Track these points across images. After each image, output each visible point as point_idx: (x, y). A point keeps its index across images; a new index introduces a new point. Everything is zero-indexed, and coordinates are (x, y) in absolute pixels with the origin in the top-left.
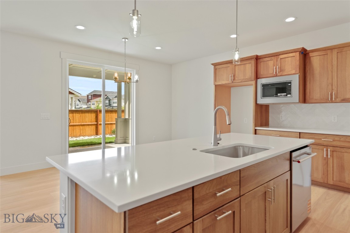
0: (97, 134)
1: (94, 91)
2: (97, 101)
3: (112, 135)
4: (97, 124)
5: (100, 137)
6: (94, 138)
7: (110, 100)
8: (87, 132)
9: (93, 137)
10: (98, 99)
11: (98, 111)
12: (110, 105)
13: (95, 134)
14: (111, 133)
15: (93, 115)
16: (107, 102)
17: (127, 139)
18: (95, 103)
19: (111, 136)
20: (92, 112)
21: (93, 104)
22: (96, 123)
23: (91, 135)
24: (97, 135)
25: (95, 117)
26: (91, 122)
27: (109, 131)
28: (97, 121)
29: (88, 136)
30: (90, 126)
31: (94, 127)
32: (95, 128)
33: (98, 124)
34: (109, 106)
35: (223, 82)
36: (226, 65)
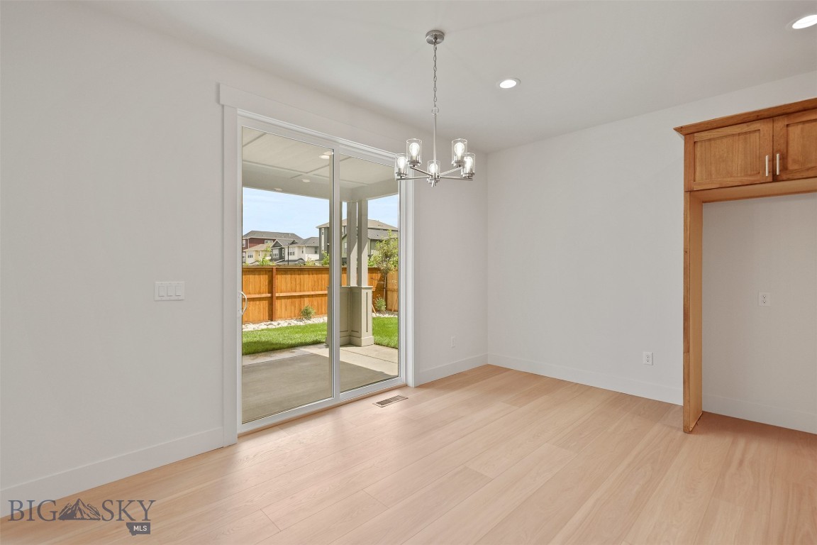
0: (271, 318)
1: (252, 232)
2: (257, 251)
3: (301, 320)
4: (272, 297)
5: (278, 324)
6: (265, 327)
7: (281, 249)
8: (251, 315)
9: (263, 326)
10: (260, 247)
11: (274, 271)
12: (281, 257)
13: (267, 318)
14: (300, 316)
15: (264, 279)
16: (276, 252)
17: (355, 334)
18: (254, 254)
19: (301, 324)
20: (262, 273)
21: (250, 256)
22: (269, 295)
23: (259, 321)
24: (272, 320)
25: (267, 284)
26: (260, 293)
27: (297, 312)
28: (271, 290)
29: (254, 322)
30: (258, 303)
31: (265, 304)
32: (267, 305)
33: (274, 298)
34: (280, 259)
35: (729, 181)
36: (744, 128)
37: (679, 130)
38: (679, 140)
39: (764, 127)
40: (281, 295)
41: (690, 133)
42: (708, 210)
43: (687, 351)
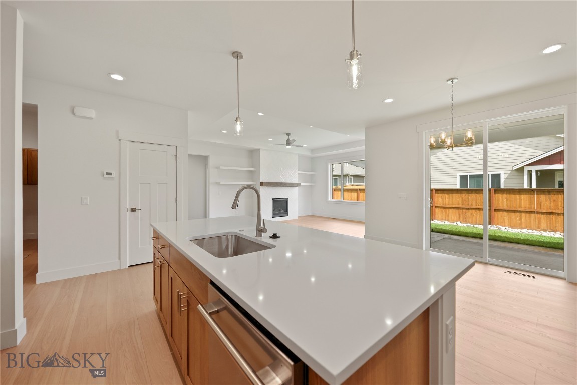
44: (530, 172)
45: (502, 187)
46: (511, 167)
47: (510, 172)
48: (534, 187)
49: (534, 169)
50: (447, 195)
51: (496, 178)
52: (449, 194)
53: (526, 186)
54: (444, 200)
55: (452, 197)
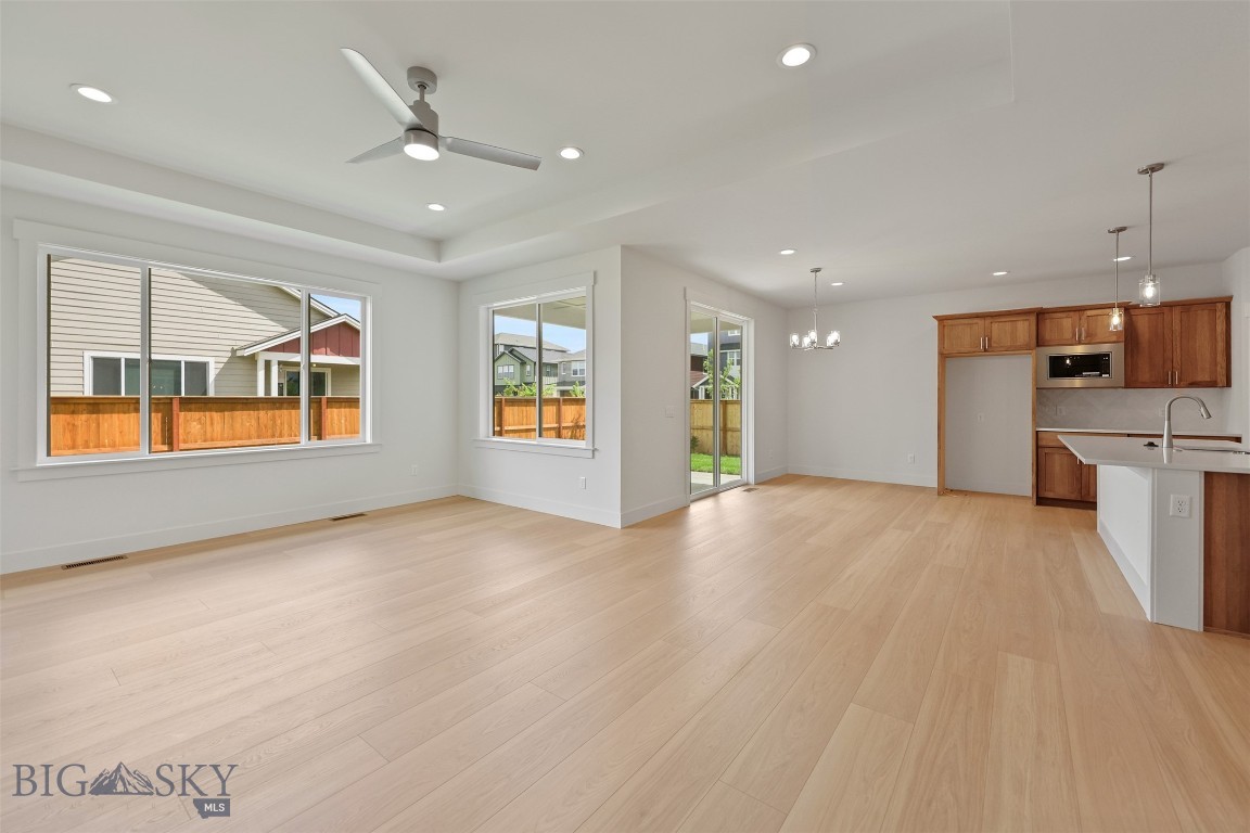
35: (963, 350)
36: (970, 321)
37: (935, 317)
38: (936, 322)
39: (980, 322)
40: (510, 428)
41: (941, 319)
42: (949, 362)
43: (939, 448)
44: (268, 364)
45: (211, 393)
46: (229, 348)
47: (225, 360)
48: (275, 393)
49: (276, 357)
50: (216, 416)
51: (199, 370)
52: (222, 411)
53: (261, 393)
54: (209, 429)
55: (232, 418)
